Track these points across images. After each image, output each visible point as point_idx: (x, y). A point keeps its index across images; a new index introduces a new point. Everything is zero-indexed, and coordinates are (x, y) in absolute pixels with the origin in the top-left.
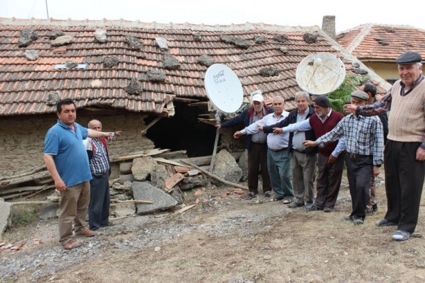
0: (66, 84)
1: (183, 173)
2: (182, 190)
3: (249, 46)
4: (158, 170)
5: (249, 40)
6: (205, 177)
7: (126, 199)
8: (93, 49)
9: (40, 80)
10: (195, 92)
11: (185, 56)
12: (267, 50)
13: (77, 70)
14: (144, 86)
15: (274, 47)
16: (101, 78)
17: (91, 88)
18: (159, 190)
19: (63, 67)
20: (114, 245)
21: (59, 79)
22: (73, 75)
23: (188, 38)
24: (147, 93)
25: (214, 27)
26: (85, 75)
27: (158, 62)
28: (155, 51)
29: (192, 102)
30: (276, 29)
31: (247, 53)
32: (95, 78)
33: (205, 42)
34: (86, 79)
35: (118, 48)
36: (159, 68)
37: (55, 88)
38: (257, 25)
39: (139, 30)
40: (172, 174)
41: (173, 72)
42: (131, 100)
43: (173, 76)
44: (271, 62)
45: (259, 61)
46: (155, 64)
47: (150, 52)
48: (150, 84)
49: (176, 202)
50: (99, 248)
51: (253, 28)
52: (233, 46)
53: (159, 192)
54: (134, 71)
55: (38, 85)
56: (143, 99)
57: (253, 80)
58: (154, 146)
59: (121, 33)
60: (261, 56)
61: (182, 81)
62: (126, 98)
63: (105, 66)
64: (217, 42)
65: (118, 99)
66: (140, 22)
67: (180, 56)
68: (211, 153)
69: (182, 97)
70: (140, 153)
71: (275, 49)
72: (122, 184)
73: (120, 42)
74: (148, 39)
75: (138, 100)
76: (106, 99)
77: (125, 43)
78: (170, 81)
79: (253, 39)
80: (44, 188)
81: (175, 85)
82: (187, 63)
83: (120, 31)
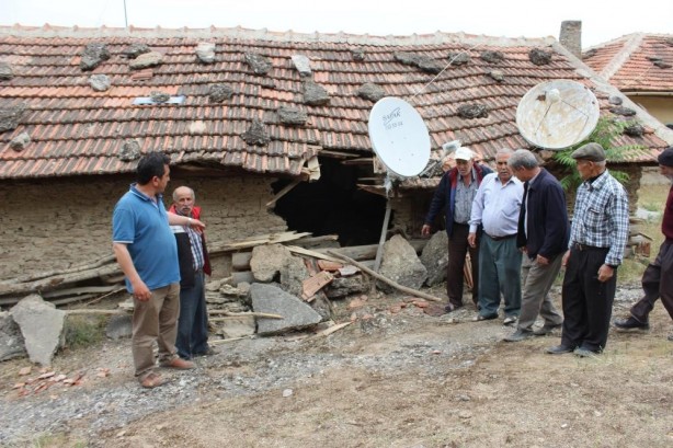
0: (151, 128)
1: (331, 272)
2: (330, 299)
3: (440, 69)
4: (292, 266)
5: (441, 59)
6: (367, 278)
7: (241, 311)
8: (193, 73)
9: (112, 121)
10: (354, 142)
11: (338, 85)
12: (470, 76)
13: (168, 107)
14: (273, 131)
15: (481, 70)
16: (205, 119)
17: (189, 135)
18: (293, 297)
19: (146, 101)
20: (219, 383)
21: (140, 120)
22: (162, 113)
23: (344, 56)
24: (277, 143)
25: (384, 38)
26: (180, 113)
27: (295, 93)
28: (291, 77)
29: (348, 158)
30: (485, 42)
31: (437, 81)
32: (196, 119)
33: (370, 62)
34: (181, 120)
35: (232, 72)
36: (297, 104)
37: (134, 135)
38: (454, 35)
39: (267, 44)
40: (313, 273)
41: (318, 111)
42: (252, 153)
43: (318, 116)
44: (476, 96)
45: (456, 93)
46: (290, 97)
47: (282, 79)
48: (281, 128)
49: (320, 318)
50: (196, 387)
51: (447, 40)
52: (414, 69)
53: (292, 301)
54: (258, 108)
55: (108, 129)
56: (271, 152)
57: (446, 124)
58: (287, 227)
59: (238, 48)
60: (460, 86)
61: (332, 124)
62: (244, 150)
63: (212, 99)
64: (390, 62)
65: (231, 152)
66: (267, 32)
67: (331, 84)
68: (376, 240)
69: (333, 149)
70: (264, 239)
71: (483, 74)
72: (235, 286)
73: (236, 62)
74: (280, 57)
75: (262, 154)
76: (211, 151)
77: (244, 63)
78: (314, 125)
79: (448, 58)
80: (114, 289)
81: (322, 130)
82: (341, 97)
83: (235, 45)
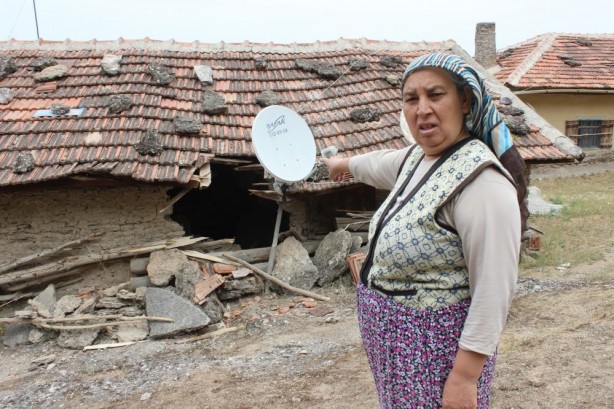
0: (46, 141)
1: (223, 275)
2: (222, 301)
3: (339, 75)
4: (187, 270)
5: (341, 65)
6: (260, 280)
7: (137, 315)
8: (97, 85)
9: (9, 134)
10: (245, 149)
11: (238, 93)
12: (367, 80)
13: (68, 119)
14: (167, 141)
15: (378, 75)
16: (102, 131)
17: (84, 146)
18: (185, 301)
19: (46, 113)
20: (88, 388)
21: (38, 133)
22: (60, 126)
23: (247, 65)
24: (170, 152)
25: (288, 46)
26: (78, 126)
27: (195, 102)
28: (192, 86)
29: (240, 164)
30: (386, 47)
31: (335, 87)
32: (93, 131)
33: (272, 70)
34: (78, 131)
35: (135, 83)
36: (195, 113)
37: (30, 147)
38: (357, 42)
39: (172, 54)
40: (207, 276)
41: (215, 119)
42: (143, 163)
43: (214, 124)
44: (370, 100)
45: (352, 97)
46: (189, 106)
47: (184, 89)
48: (176, 137)
49: (208, 320)
50: (64, 394)
51: (349, 46)
52: (314, 76)
53: (183, 304)
54: (155, 118)
56: (162, 162)
57: (337, 128)
58: (184, 232)
59: (143, 59)
60: (356, 90)
61: (226, 131)
62: (135, 160)
63: (111, 111)
64: (291, 69)
65: (123, 162)
66: (174, 42)
67: (231, 93)
68: (269, 244)
69: (224, 156)
70: (161, 244)
71: (380, 79)
72: (134, 291)
73: (140, 73)
74: (184, 68)
75: (153, 164)
76: (104, 162)
77: (148, 74)
78: (209, 133)
79: (348, 64)
81: (216, 138)
82: (240, 104)
83: (142, 56)
